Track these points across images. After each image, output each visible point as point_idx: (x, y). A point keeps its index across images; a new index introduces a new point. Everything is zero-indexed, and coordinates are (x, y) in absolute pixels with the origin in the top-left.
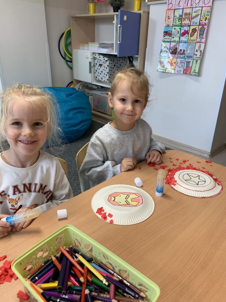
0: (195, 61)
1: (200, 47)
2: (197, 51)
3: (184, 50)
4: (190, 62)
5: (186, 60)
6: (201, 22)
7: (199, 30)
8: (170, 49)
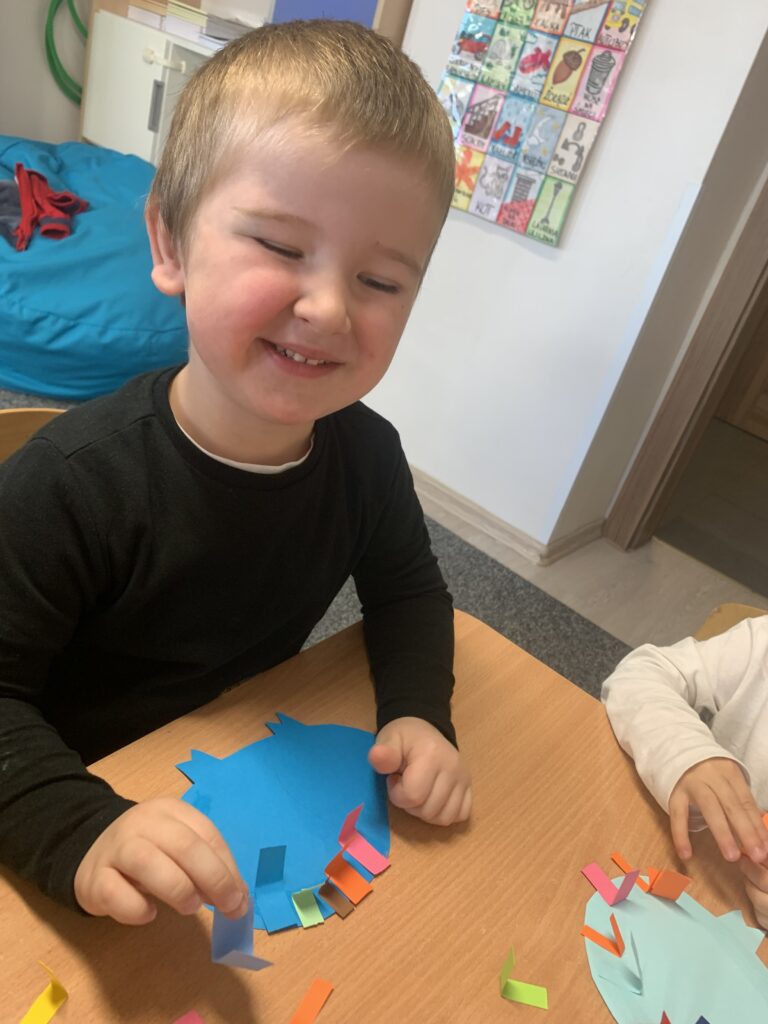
0: (550, 184)
1: (579, 134)
2: (566, 146)
3: (518, 130)
4: (530, 182)
5: (521, 171)
6: (604, 32)
7: (590, 63)
8: (470, 109)
